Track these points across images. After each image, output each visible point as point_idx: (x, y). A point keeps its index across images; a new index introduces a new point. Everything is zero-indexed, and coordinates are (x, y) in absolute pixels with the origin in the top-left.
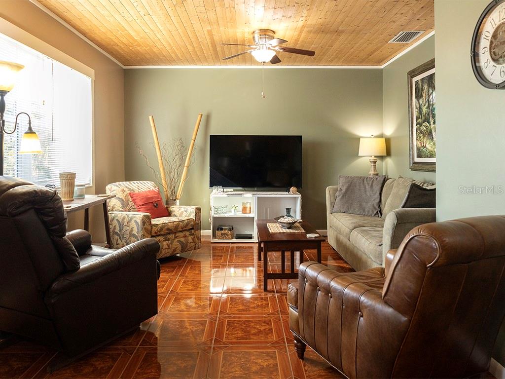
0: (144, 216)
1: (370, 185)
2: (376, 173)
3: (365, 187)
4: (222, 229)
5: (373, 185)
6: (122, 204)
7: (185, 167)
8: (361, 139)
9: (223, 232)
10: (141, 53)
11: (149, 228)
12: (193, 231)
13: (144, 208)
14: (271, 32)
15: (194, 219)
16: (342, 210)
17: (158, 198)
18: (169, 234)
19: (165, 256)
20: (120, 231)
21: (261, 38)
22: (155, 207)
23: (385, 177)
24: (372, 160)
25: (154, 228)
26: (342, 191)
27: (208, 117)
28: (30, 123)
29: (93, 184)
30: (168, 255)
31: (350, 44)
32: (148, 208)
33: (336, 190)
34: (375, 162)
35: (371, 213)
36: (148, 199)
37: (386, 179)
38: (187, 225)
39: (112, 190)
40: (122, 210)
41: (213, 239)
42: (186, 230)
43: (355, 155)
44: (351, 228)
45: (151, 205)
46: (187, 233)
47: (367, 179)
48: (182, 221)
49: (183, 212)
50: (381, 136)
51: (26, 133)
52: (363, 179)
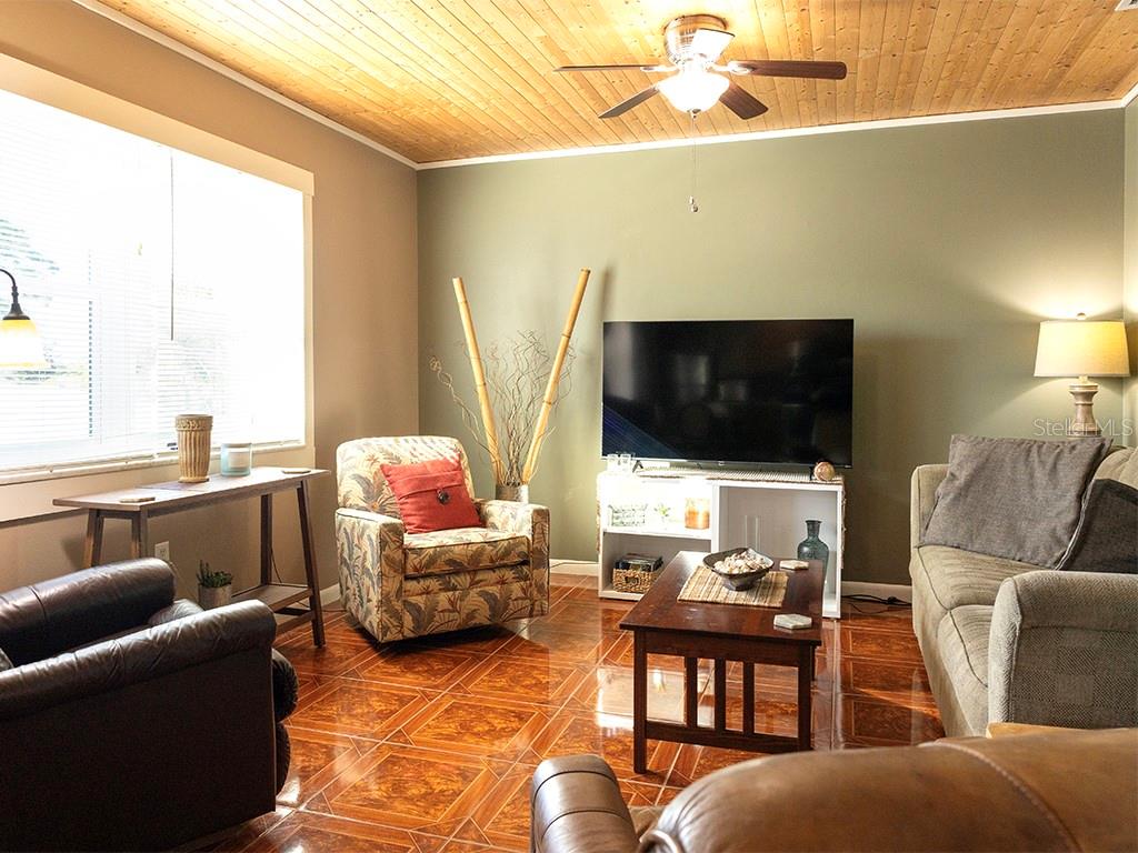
0: (385, 525)
1: (1049, 466)
2: (1091, 429)
3: (1032, 476)
4: (627, 566)
5: (1059, 467)
6: (366, 492)
7: (545, 405)
8: (1043, 326)
9: (630, 573)
10: (430, 126)
11: (398, 555)
12: (525, 569)
13: (412, 503)
14: (714, 21)
15: (530, 537)
16: (951, 539)
17: (453, 481)
18: (457, 573)
19: (444, 628)
20: (350, 556)
21: (683, 41)
22: (442, 501)
23: (1103, 445)
24: (1077, 390)
25: (412, 556)
26: (957, 483)
27: (607, 279)
28: (15, 295)
29: (306, 441)
30: (453, 627)
31: (978, 31)
32: (422, 504)
33: (938, 478)
34: (1089, 396)
35: (1042, 554)
36: (424, 481)
37: (1104, 451)
38: (507, 552)
39: (347, 456)
40: (365, 505)
41: (604, 589)
42: (505, 566)
43: (1024, 373)
44: (947, 605)
45: (430, 498)
46: (509, 574)
47: (1040, 447)
48: (493, 543)
49: (508, 517)
50: (1116, 316)
51: (6, 318)
52: (1026, 449)
